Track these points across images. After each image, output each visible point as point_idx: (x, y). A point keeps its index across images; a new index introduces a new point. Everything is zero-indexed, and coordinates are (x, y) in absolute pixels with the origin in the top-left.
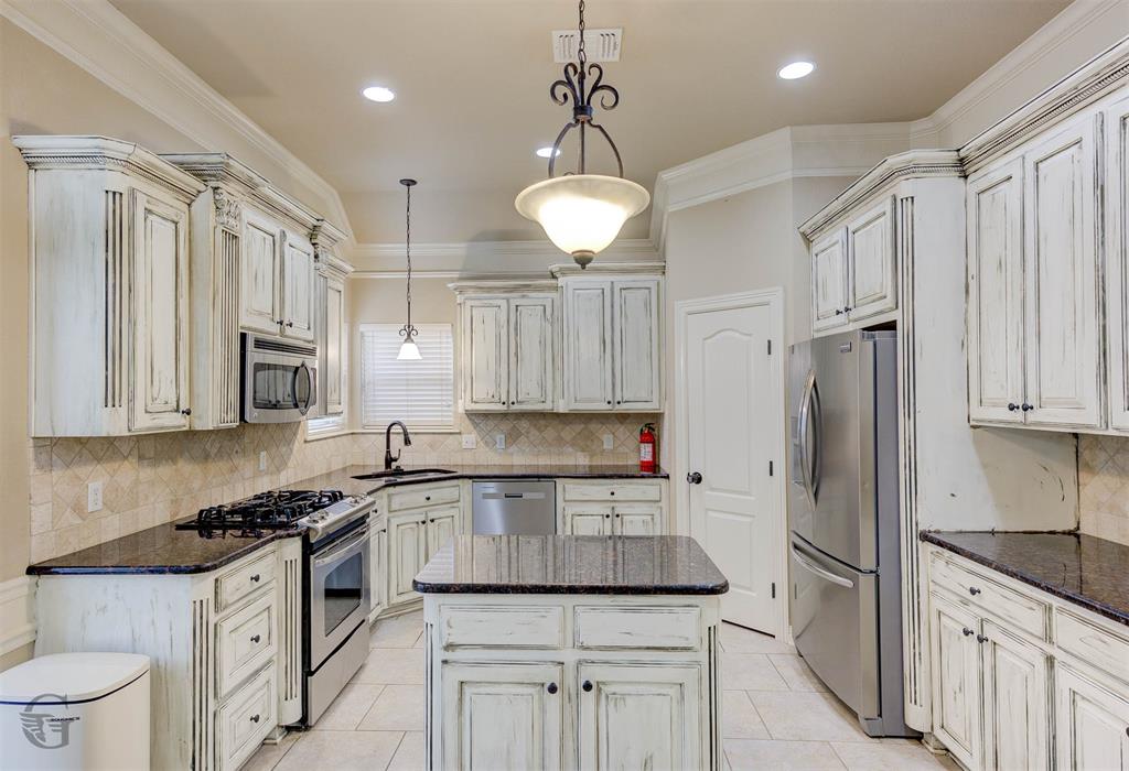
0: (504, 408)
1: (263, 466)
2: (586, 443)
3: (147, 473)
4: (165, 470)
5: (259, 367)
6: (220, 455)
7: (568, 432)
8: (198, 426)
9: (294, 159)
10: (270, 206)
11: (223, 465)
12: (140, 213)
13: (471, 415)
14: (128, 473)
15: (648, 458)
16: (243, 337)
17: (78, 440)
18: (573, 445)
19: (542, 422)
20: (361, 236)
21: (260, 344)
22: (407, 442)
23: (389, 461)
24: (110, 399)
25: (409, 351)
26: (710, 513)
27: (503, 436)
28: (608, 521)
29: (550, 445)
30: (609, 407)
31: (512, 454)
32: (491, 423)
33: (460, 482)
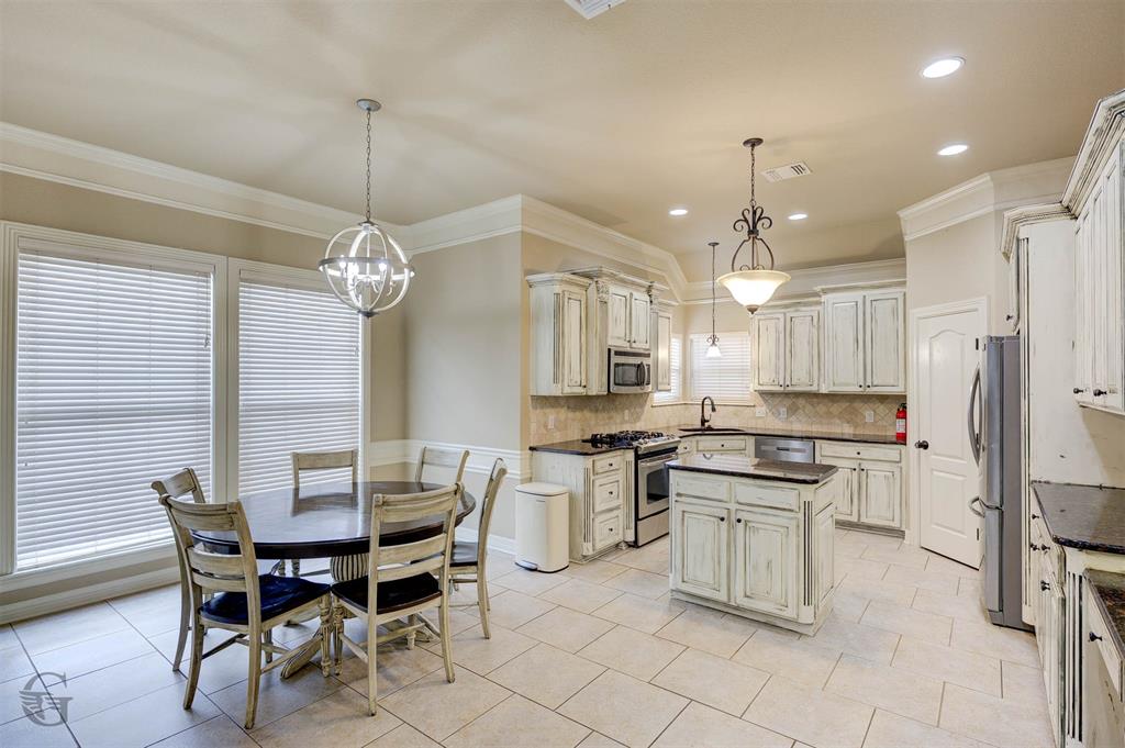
0: (782, 389)
1: (626, 418)
2: (851, 417)
3: (571, 415)
4: (578, 414)
5: (617, 365)
6: (604, 410)
7: (836, 408)
8: (590, 394)
9: (643, 244)
10: (623, 282)
11: (605, 415)
12: (566, 299)
13: (763, 394)
14: (563, 413)
15: (902, 430)
16: (609, 350)
17: (545, 397)
18: (839, 418)
19: (815, 400)
20: (690, 278)
21: (617, 353)
22: (714, 410)
23: (703, 421)
24: (556, 380)
25: (714, 352)
26: (935, 473)
27: (785, 409)
28: (855, 473)
29: (821, 416)
30: (861, 389)
31: (791, 422)
32: (777, 400)
33: (746, 437)
